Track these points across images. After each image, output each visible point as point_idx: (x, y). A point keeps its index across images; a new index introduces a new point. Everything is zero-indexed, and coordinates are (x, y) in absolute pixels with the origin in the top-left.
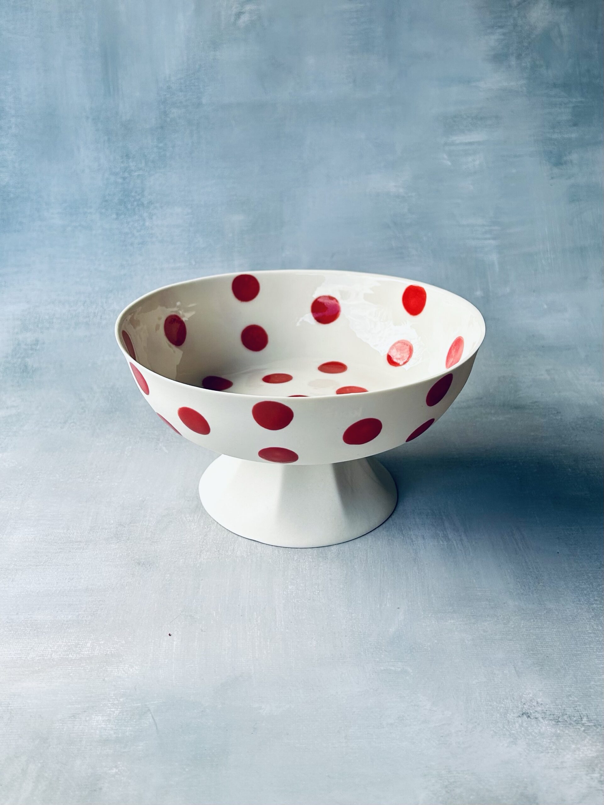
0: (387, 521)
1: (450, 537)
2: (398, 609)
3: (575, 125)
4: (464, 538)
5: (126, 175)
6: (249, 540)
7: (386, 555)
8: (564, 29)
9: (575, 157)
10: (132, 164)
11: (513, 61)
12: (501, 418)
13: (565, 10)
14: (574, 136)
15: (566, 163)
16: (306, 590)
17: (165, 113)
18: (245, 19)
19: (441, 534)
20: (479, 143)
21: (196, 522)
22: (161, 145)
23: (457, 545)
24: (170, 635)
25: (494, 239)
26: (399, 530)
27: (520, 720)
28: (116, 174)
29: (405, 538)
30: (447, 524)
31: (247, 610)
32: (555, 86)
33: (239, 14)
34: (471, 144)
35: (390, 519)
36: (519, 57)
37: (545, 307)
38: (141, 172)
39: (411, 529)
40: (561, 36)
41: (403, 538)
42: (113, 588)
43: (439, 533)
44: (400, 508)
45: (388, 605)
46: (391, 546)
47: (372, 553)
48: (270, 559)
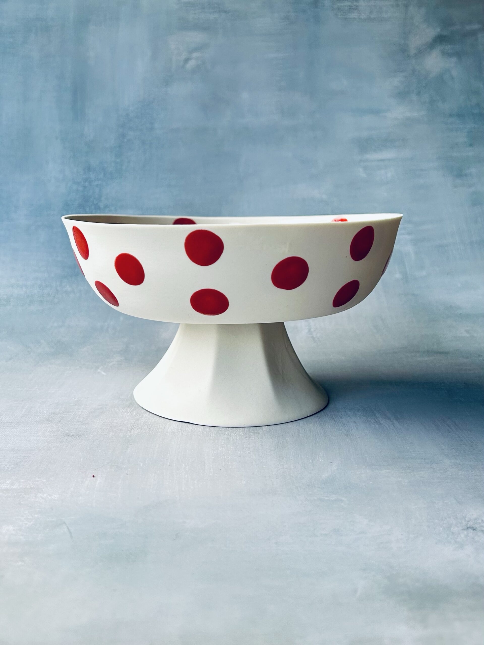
0: (319, 413)
1: (382, 422)
2: (330, 463)
3: (471, 145)
4: (395, 422)
5: (87, 184)
6: (181, 422)
7: (318, 432)
8: (454, 73)
9: (473, 170)
10: (92, 176)
11: (414, 97)
12: (426, 359)
13: (454, 59)
14: (470, 154)
15: (466, 175)
16: (236, 451)
17: (123, 135)
18: (192, 64)
19: (372, 421)
20: (389, 160)
21: (129, 413)
22: (118, 160)
23: (389, 427)
24: (93, 477)
25: (409, 234)
26: (330, 418)
27: (465, 532)
28: (78, 184)
29: (336, 422)
30: (378, 415)
31: (175, 463)
32: (451, 115)
33: (187, 60)
34: (382, 160)
35: (322, 412)
36: (419, 93)
37: (459, 285)
38: (100, 182)
39: (343, 418)
40: (452, 78)
41: (334, 422)
42: (40, 449)
43: (371, 420)
44: (331, 406)
45: (321, 460)
46: (323, 427)
47: (304, 431)
48: (201, 433)
